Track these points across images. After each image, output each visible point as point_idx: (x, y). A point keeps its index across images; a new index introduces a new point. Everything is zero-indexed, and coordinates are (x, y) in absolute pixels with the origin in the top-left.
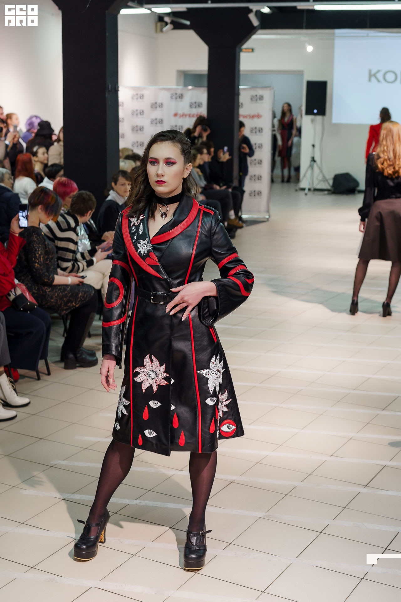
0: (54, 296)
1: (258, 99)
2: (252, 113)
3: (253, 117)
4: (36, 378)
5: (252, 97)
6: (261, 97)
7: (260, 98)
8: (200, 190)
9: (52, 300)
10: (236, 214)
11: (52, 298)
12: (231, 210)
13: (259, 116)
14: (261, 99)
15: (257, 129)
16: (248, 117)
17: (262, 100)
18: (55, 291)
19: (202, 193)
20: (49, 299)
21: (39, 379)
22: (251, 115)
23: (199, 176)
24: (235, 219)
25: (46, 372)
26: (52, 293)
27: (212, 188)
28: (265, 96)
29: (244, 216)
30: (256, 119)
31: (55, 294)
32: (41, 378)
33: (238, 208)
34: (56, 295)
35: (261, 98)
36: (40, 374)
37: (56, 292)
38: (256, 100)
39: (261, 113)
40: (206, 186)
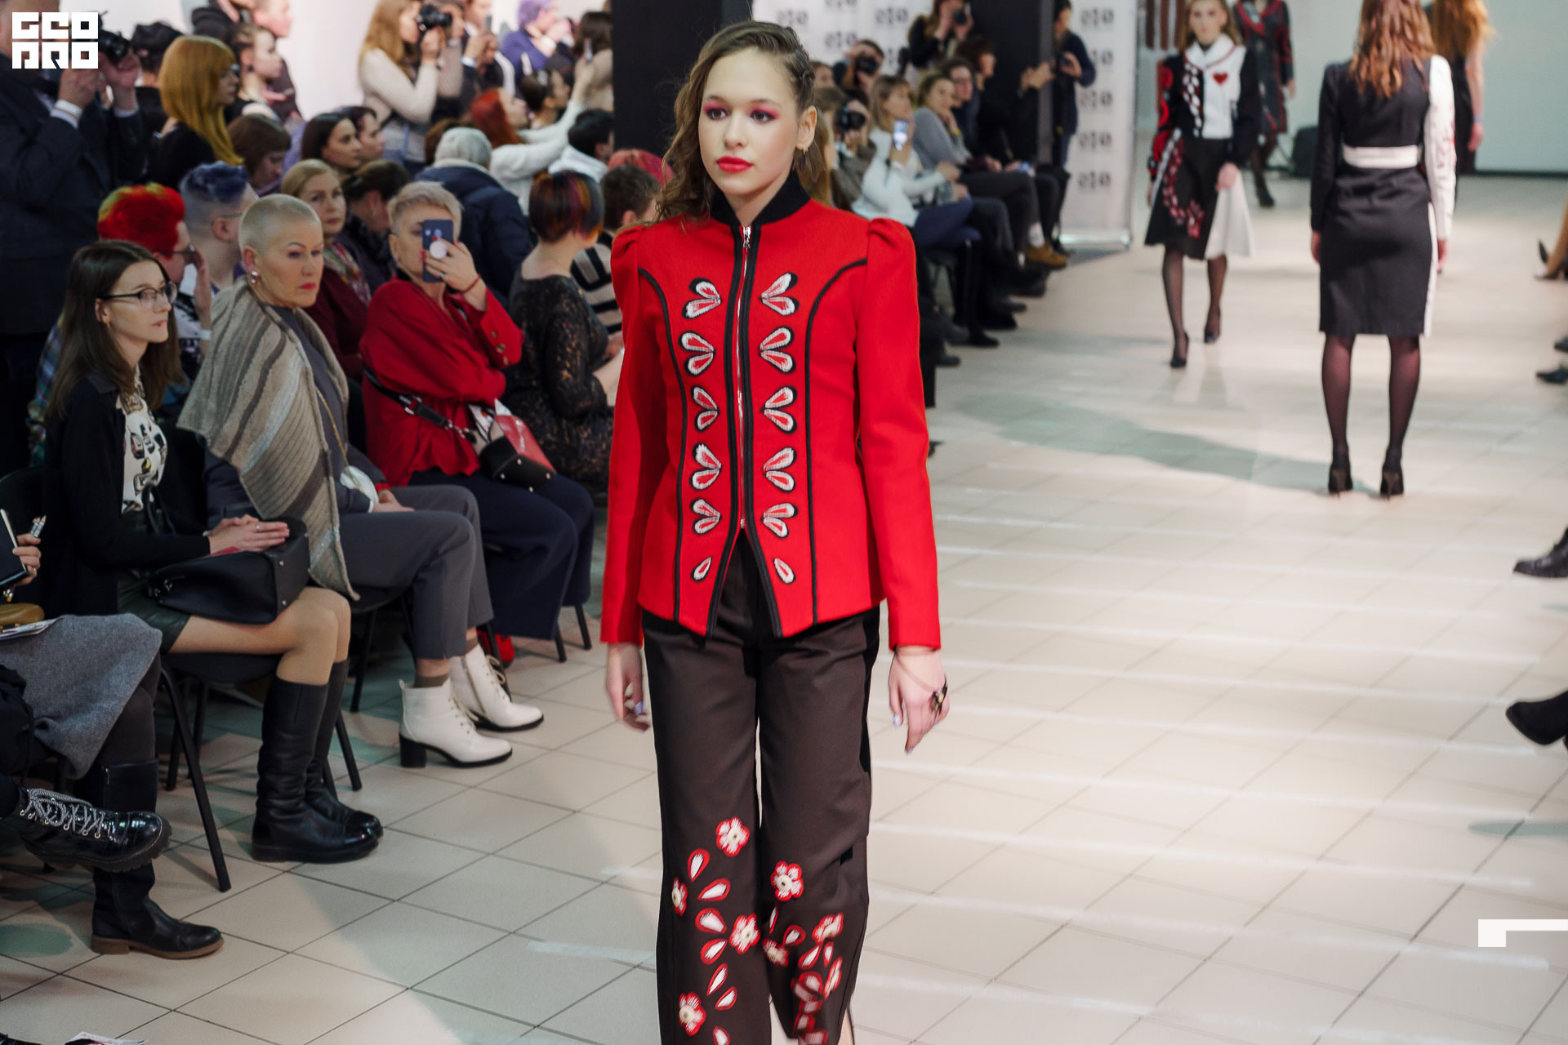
0: (599, 450)
4: (557, 655)
8: (955, 173)
9: (594, 461)
10: (1047, 232)
11: (593, 455)
12: (1034, 222)
15: (1100, 13)
18: (600, 436)
19: (961, 181)
20: (586, 456)
21: (562, 658)
23: (953, 138)
24: (1046, 246)
25: (581, 642)
26: (593, 442)
27: (984, 168)
29: (1067, 239)
31: (601, 445)
32: (568, 655)
33: (1050, 219)
34: (604, 446)
36: (566, 647)
37: (603, 439)
40: (968, 161)
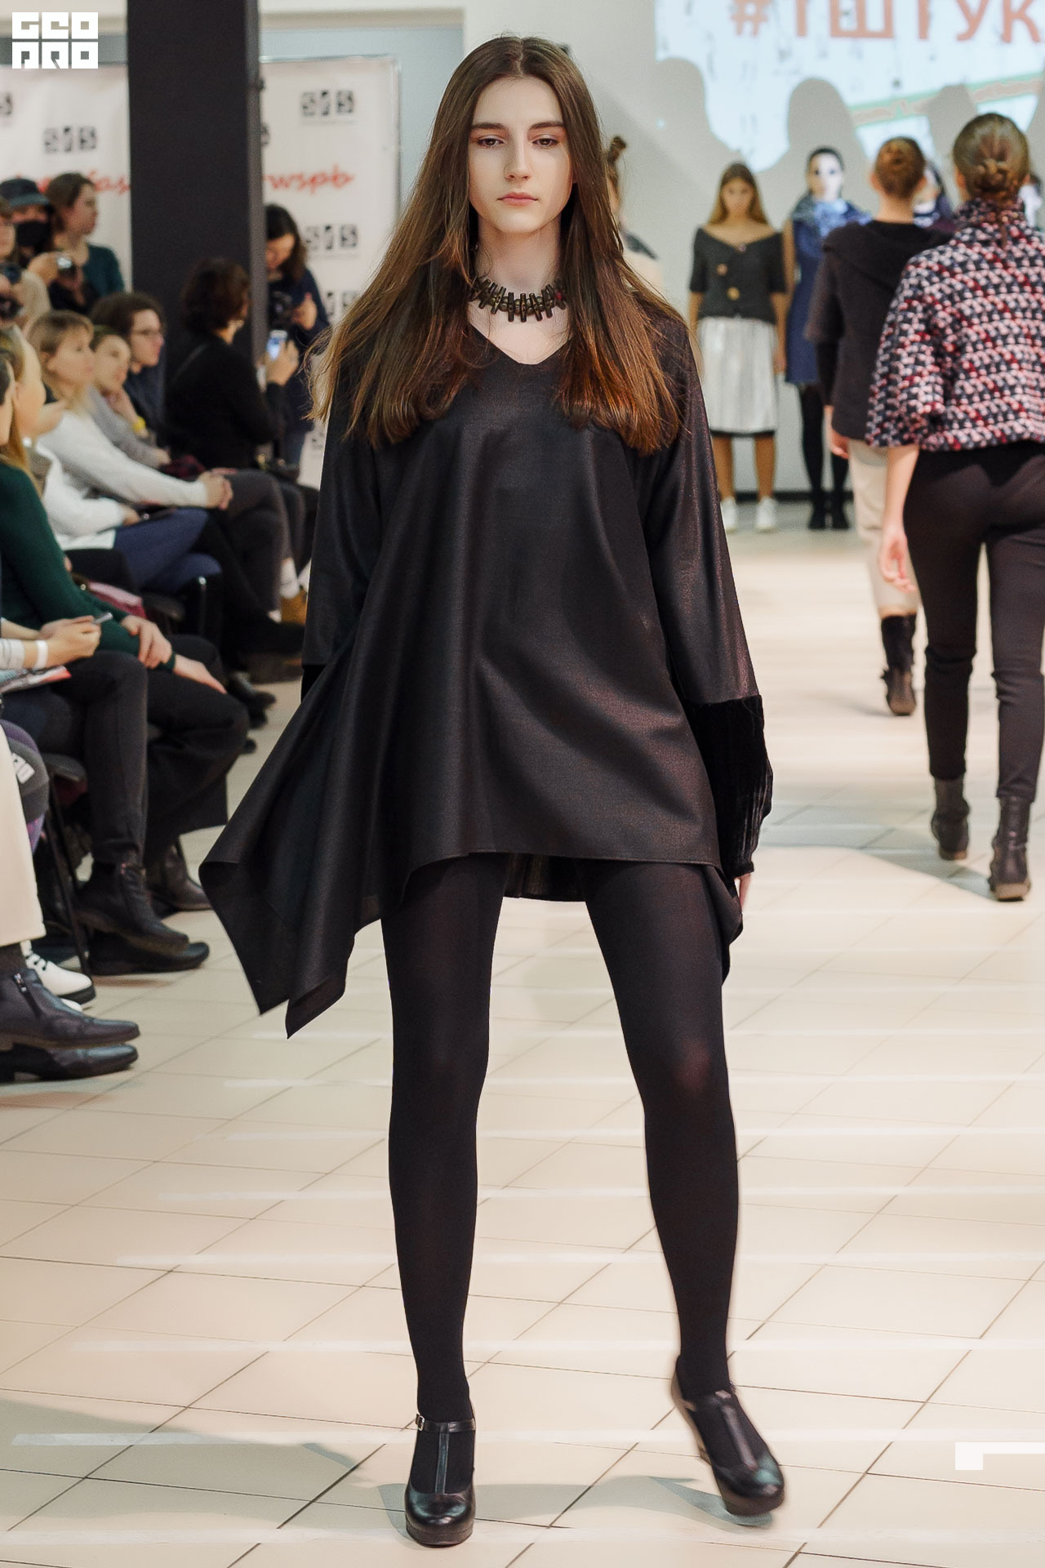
1: (333, 108)
2: (310, 170)
3: (314, 181)
5: (307, 100)
6: (344, 99)
7: (340, 105)
12: (286, 556)
13: (338, 179)
14: (347, 107)
15: (336, 231)
16: (295, 184)
17: (350, 111)
22: (308, 176)
24: (300, 599)
28: (357, 97)
30: (326, 191)
35: (346, 102)
38: (326, 113)
39: (345, 167)
